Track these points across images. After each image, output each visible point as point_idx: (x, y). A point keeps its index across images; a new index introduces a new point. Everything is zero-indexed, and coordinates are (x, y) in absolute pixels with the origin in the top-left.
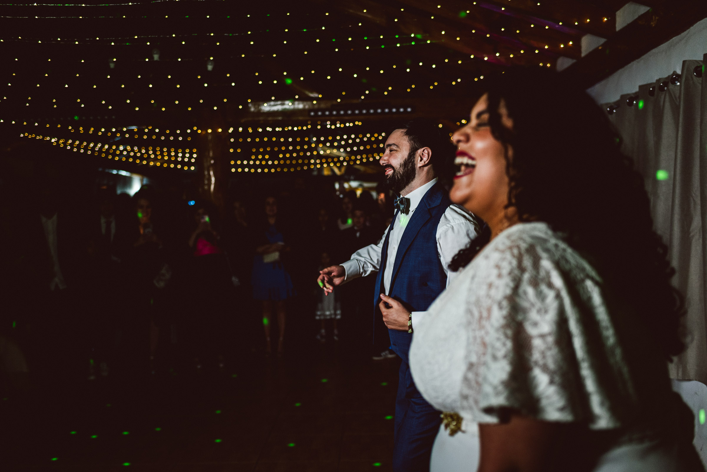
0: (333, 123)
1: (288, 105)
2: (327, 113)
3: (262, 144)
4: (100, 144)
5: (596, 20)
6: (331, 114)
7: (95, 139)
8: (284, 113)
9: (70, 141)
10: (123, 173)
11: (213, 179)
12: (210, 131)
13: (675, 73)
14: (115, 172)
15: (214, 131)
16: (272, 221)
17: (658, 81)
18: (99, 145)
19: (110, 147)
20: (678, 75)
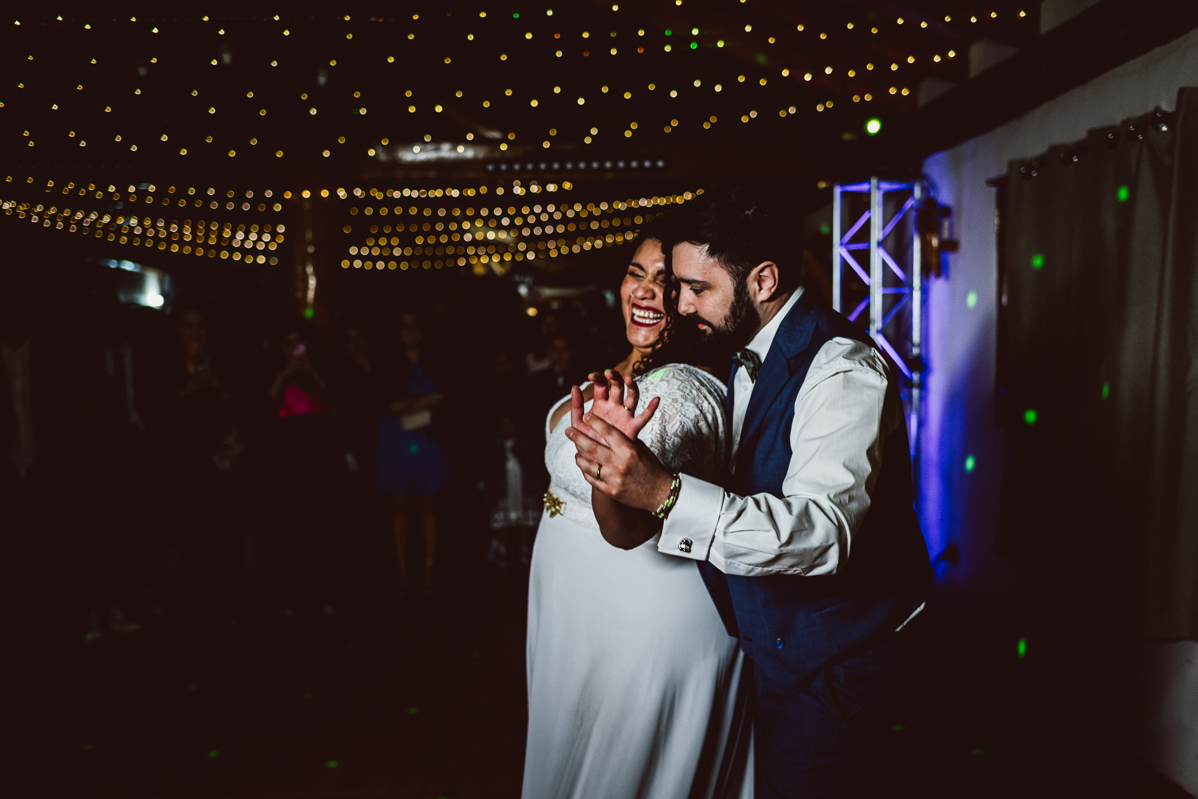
0: (526, 185)
1: (446, 151)
2: (517, 167)
3: (392, 219)
4: (95, 214)
5: (1007, 14)
6: (523, 169)
7: (89, 204)
8: (440, 164)
9: (39, 208)
10: (128, 266)
11: (312, 282)
12: (306, 194)
13: (1158, 109)
14: (113, 264)
15: (315, 195)
16: (413, 356)
17: (1126, 122)
18: (93, 216)
19: (114, 219)
20: (1164, 113)
